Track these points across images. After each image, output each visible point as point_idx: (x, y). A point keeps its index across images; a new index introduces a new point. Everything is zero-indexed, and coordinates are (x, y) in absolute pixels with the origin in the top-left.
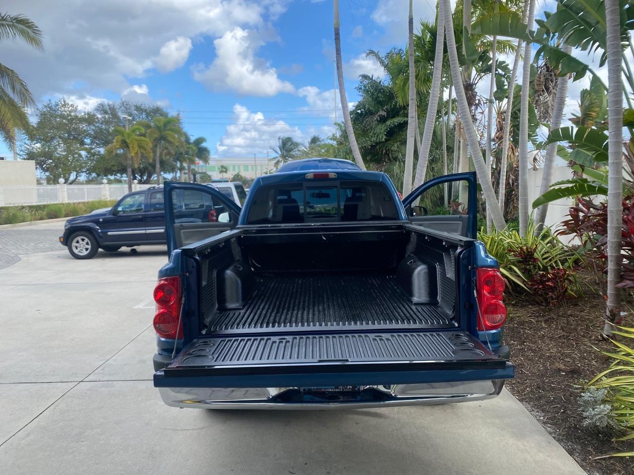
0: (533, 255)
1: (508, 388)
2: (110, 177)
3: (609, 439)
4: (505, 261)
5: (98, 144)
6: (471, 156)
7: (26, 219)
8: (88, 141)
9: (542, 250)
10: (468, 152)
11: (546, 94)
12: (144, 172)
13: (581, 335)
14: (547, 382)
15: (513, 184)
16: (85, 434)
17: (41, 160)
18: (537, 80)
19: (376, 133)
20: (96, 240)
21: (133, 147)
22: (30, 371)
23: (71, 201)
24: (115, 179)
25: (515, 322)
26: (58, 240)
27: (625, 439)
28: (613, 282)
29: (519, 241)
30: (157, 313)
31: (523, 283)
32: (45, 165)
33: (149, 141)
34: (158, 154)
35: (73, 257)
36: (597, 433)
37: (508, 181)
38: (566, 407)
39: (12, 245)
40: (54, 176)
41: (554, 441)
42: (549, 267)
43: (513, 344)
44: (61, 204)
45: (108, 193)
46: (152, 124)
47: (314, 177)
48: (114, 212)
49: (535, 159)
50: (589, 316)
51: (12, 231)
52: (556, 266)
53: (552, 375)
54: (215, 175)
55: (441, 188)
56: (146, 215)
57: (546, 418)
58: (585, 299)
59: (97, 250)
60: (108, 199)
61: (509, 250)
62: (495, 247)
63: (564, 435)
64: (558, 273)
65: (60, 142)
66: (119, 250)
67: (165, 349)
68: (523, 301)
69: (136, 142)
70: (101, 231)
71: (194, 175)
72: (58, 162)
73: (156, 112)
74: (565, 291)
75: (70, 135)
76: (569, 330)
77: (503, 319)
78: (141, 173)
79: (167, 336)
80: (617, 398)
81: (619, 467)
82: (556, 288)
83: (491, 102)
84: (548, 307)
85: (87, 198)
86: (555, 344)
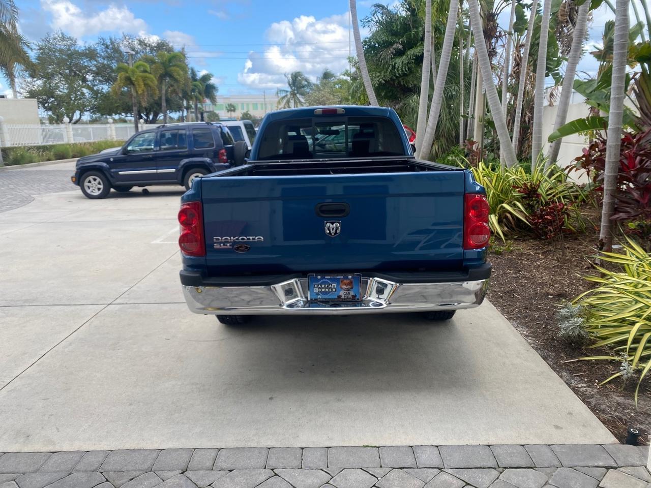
0: (537, 190)
1: (499, 309)
2: (114, 116)
3: (580, 347)
4: (510, 197)
5: (100, 81)
7: (34, 160)
8: (89, 77)
9: (546, 186)
10: (483, 88)
11: (570, 25)
12: (150, 111)
14: (534, 304)
15: (528, 121)
16: (119, 344)
17: (43, 98)
18: (561, 10)
20: (108, 180)
21: (138, 84)
22: (62, 295)
23: (77, 142)
24: (120, 118)
25: (515, 254)
26: (70, 179)
27: (593, 347)
28: (607, 215)
29: (525, 177)
30: (182, 234)
31: (526, 218)
32: (47, 104)
33: (154, 78)
34: (164, 91)
35: (86, 197)
36: (570, 343)
37: (525, 118)
38: (548, 323)
39: (23, 185)
40: (58, 116)
41: (533, 350)
42: (551, 203)
43: (509, 273)
44: (67, 144)
45: (114, 133)
46: (157, 59)
47: (323, 113)
48: (125, 152)
49: (552, 95)
50: (585, 248)
51: (21, 171)
52: (559, 202)
53: (540, 299)
54: (223, 114)
55: (457, 127)
56: (156, 154)
57: (529, 332)
58: (586, 232)
59: (110, 190)
60: (115, 139)
61: (514, 187)
62: (501, 183)
63: (542, 345)
64: (557, 207)
65: (61, 79)
66: (131, 190)
67: (190, 265)
68: (525, 236)
69: (141, 80)
70: (112, 171)
71: (202, 114)
72: (61, 101)
73: (161, 46)
74: (563, 224)
75: (71, 71)
76: (563, 261)
77: (486, 239)
78: (148, 111)
79: (191, 254)
80: (592, 313)
81: (584, 368)
82: (554, 221)
83: (510, 34)
84: (547, 241)
85: (94, 139)
86: (548, 273)
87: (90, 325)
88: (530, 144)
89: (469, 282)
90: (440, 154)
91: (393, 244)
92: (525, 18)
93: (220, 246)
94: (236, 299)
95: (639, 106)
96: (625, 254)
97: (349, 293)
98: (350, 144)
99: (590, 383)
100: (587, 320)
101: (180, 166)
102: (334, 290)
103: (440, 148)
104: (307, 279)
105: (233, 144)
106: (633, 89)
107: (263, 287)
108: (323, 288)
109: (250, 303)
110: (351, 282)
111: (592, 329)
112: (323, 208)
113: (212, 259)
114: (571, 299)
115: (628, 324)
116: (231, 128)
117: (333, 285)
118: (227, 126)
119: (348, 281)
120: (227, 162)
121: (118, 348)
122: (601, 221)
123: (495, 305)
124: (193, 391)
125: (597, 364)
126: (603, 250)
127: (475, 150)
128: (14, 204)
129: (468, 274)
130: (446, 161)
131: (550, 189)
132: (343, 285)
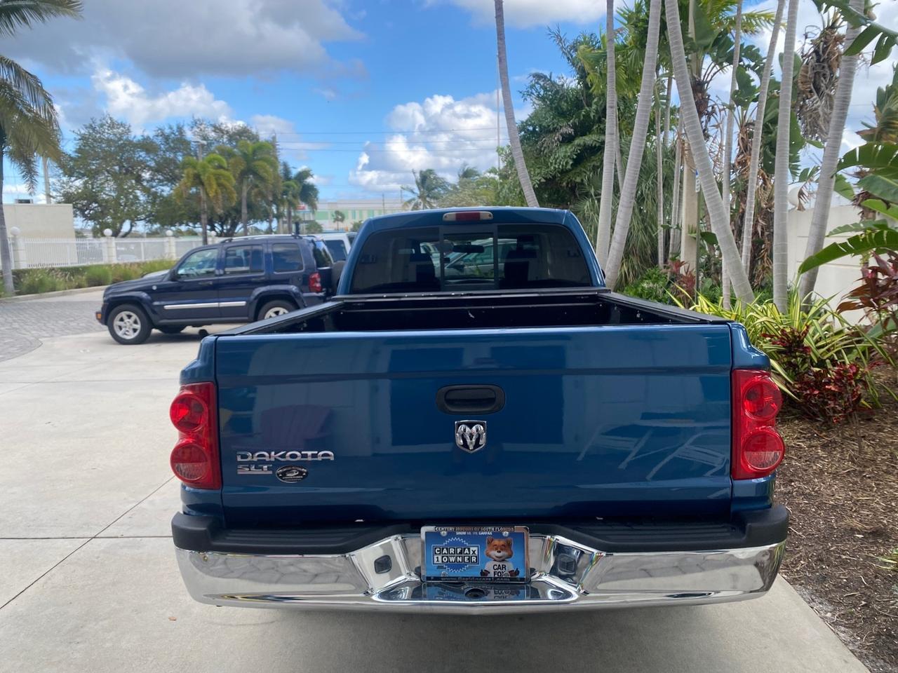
0: (803, 341)
2: (178, 227)
5: (160, 181)
6: (701, 189)
7: (58, 287)
8: (146, 175)
9: (814, 334)
10: (697, 184)
11: (816, 96)
12: (226, 220)
13: (883, 471)
14: (833, 551)
15: (762, 233)
16: (84, 629)
17: (82, 204)
18: (803, 76)
19: (558, 158)
20: (148, 317)
21: (209, 185)
23: (121, 262)
24: (186, 229)
26: (94, 315)
29: (779, 320)
30: (178, 444)
31: (786, 385)
32: (88, 211)
33: (232, 177)
34: (245, 194)
35: (115, 342)
37: (757, 228)
38: (869, 596)
39: (33, 323)
40: (100, 227)
41: (855, 660)
42: (828, 361)
44: (106, 265)
45: (174, 249)
46: (237, 151)
48: (174, 277)
49: (801, 194)
50: (892, 438)
53: (841, 539)
54: (327, 224)
55: (654, 242)
56: (219, 280)
57: (837, 614)
58: (882, 407)
59: (150, 331)
60: (174, 258)
61: (763, 334)
63: (869, 648)
64: (846, 371)
65: (109, 178)
66: (183, 331)
68: (787, 414)
69: (214, 178)
70: (156, 303)
71: (298, 224)
72: (105, 207)
73: (242, 134)
74: (858, 400)
75: (121, 167)
76: (862, 463)
78: (223, 221)
79: (195, 484)
82: (843, 395)
83: (731, 108)
84: (826, 424)
85: (145, 258)
86: (841, 485)
87: (46, 583)
88: (766, 265)
90: (630, 279)
91: (578, 454)
92: (753, 84)
93: (250, 470)
97: (504, 567)
98: (501, 265)
101: (252, 297)
102: (474, 559)
103: (630, 270)
104: (420, 535)
105: (331, 266)
107: (332, 556)
108: (452, 555)
110: (509, 545)
112: (452, 396)
116: (328, 243)
117: (471, 549)
118: (323, 241)
119: (502, 542)
120: (321, 292)
121: (78, 640)
127: (684, 274)
128: (10, 353)
129: (744, 533)
130: (640, 289)
131: (821, 338)
132: (491, 549)
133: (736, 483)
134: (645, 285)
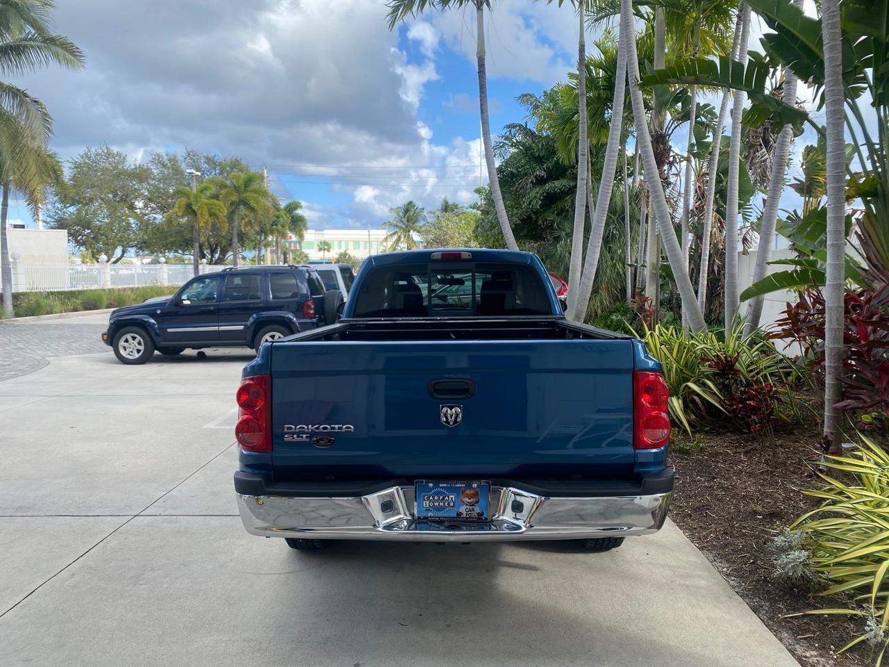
0: (734, 365)
1: (687, 534)
2: (167, 254)
3: (805, 594)
4: (697, 374)
5: (153, 209)
6: (660, 232)
7: (54, 310)
8: (139, 204)
9: (746, 360)
10: (657, 227)
11: (764, 150)
12: (216, 248)
13: (790, 471)
14: (737, 527)
15: (718, 271)
16: (143, 576)
17: (75, 230)
20: (151, 338)
21: (201, 215)
22: (70, 502)
23: (115, 287)
24: (175, 257)
25: (706, 453)
26: (101, 336)
27: (824, 594)
28: (831, 401)
30: (240, 419)
31: (720, 402)
32: (80, 237)
33: (223, 206)
34: (235, 225)
35: (118, 361)
36: (790, 587)
37: (713, 267)
38: (757, 556)
39: (37, 343)
40: (93, 252)
41: (737, 596)
42: (754, 383)
43: (699, 481)
44: (101, 290)
45: (166, 276)
46: (228, 182)
47: (442, 257)
48: (177, 302)
49: (745, 239)
50: (805, 447)
51: (35, 325)
52: (765, 382)
53: (745, 519)
54: (314, 254)
55: (622, 279)
56: (219, 305)
57: (731, 569)
58: (804, 426)
59: (153, 352)
60: (166, 284)
61: (702, 359)
62: (684, 354)
63: (750, 590)
64: (762, 389)
65: (102, 205)
66: (182, 353)
67: (250, 465)
68: (720, 427)
69: (206, 208)
70: (158, 326)
71: (285, 254)
72: (99, 233)
73: (233, 166)
74: (772, 412)
75: (115, 195)
76: (775, 465)
77: (665, 435)
78: (213, 248)
79: (251, 448)
80: (821, 544)
81: (813, 626)
82: (760, 409)
83: (688, 160)
84: (751, 435)
85: (138, 283)
86: (753, 481)
88: (722, 301)
89: (644, 497)
90: (600, 311)
91: (537, 438)
92: (707, 140)
93: (293, 438)
94: (314, 515)
95: (865, 256)
96: (861, 458)
97: (473, 510)
98: (478, 297)
99: (824, 651)
100: (813, 553)
101: (250, 322)
102: (452, 504)
103: (601, 305)
104: (414, 487)
105: (324, 294)
106: (856, 233)
107: (351, 498)
108: (436, 501)
109: (333, 522)
110: (477, 494)
111: (821, 567)
112: (437, 388)
113: (282, 456)
114: (788, 520)
115: (872, 561)
116: (321, 273)
117: (450, 496)
118: (316, 271)
119: (472, 492)
120: (315, 318)
121: (141, 582)
122: (823, 408)
123: (680, 527)
124: (243, 652)
125: (832, 621)
126: (830, 451)
127: (648, 309)
128: (20, 370)
129: (641, 485)
130: (609, 321)
131: (751, 363)
132: (465, 497)
133: (638, 451)
134: (614, 317)
